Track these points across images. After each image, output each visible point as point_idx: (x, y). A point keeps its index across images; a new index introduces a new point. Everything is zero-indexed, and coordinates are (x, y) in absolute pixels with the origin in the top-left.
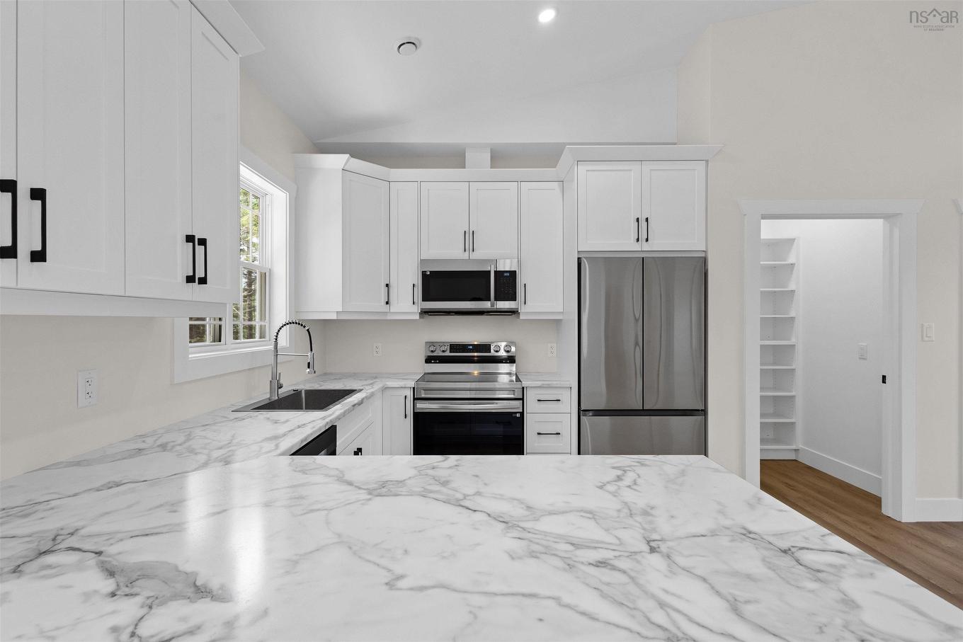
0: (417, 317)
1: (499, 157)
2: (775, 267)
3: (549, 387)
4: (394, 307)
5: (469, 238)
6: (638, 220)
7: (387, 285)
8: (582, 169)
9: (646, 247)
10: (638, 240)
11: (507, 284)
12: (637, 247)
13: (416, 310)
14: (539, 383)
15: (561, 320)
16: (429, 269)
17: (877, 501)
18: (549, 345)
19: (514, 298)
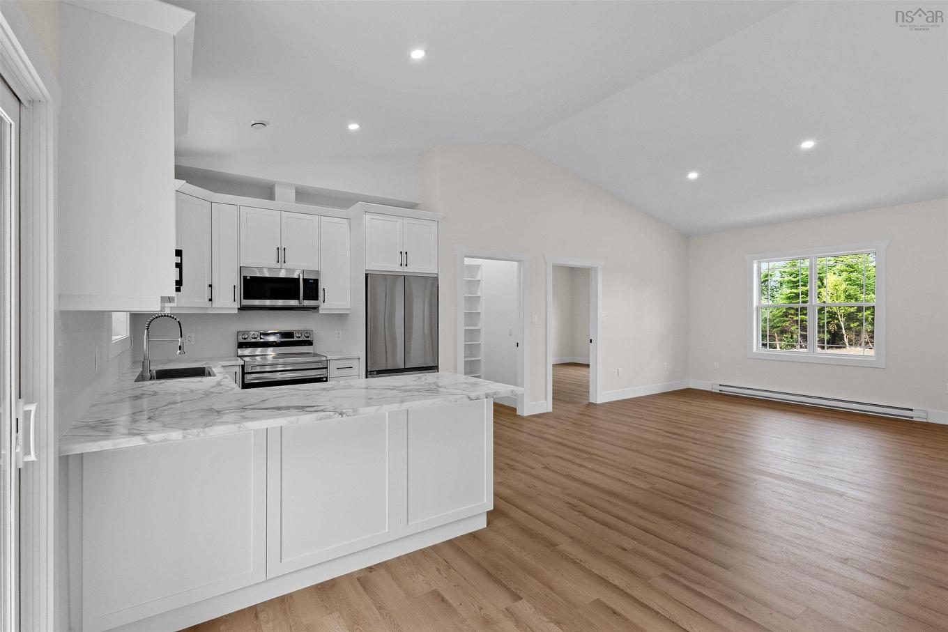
0: (236, 311)
1: (302, 195)
2: (470, 281)
3: (345, 359)
4: (216, 304)
5: (281, 253)
6: (401, 253)
7: (210, 286)
8: (368, 217)
9: (406, 269)
10: (401, 265)
11: (312, 289)
12: (400, 269)
13: (237, 305)
14: (338, 357)
15: (348, 314)
16: (249, 274)
17: (515, 410)
18: (337, 332)
19: (316, 298)
